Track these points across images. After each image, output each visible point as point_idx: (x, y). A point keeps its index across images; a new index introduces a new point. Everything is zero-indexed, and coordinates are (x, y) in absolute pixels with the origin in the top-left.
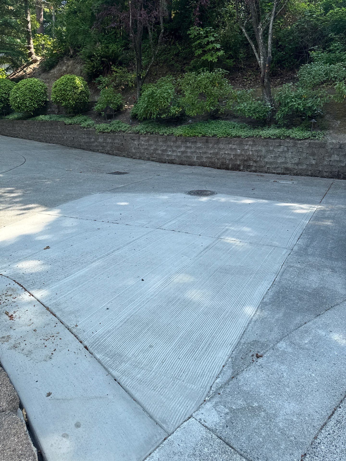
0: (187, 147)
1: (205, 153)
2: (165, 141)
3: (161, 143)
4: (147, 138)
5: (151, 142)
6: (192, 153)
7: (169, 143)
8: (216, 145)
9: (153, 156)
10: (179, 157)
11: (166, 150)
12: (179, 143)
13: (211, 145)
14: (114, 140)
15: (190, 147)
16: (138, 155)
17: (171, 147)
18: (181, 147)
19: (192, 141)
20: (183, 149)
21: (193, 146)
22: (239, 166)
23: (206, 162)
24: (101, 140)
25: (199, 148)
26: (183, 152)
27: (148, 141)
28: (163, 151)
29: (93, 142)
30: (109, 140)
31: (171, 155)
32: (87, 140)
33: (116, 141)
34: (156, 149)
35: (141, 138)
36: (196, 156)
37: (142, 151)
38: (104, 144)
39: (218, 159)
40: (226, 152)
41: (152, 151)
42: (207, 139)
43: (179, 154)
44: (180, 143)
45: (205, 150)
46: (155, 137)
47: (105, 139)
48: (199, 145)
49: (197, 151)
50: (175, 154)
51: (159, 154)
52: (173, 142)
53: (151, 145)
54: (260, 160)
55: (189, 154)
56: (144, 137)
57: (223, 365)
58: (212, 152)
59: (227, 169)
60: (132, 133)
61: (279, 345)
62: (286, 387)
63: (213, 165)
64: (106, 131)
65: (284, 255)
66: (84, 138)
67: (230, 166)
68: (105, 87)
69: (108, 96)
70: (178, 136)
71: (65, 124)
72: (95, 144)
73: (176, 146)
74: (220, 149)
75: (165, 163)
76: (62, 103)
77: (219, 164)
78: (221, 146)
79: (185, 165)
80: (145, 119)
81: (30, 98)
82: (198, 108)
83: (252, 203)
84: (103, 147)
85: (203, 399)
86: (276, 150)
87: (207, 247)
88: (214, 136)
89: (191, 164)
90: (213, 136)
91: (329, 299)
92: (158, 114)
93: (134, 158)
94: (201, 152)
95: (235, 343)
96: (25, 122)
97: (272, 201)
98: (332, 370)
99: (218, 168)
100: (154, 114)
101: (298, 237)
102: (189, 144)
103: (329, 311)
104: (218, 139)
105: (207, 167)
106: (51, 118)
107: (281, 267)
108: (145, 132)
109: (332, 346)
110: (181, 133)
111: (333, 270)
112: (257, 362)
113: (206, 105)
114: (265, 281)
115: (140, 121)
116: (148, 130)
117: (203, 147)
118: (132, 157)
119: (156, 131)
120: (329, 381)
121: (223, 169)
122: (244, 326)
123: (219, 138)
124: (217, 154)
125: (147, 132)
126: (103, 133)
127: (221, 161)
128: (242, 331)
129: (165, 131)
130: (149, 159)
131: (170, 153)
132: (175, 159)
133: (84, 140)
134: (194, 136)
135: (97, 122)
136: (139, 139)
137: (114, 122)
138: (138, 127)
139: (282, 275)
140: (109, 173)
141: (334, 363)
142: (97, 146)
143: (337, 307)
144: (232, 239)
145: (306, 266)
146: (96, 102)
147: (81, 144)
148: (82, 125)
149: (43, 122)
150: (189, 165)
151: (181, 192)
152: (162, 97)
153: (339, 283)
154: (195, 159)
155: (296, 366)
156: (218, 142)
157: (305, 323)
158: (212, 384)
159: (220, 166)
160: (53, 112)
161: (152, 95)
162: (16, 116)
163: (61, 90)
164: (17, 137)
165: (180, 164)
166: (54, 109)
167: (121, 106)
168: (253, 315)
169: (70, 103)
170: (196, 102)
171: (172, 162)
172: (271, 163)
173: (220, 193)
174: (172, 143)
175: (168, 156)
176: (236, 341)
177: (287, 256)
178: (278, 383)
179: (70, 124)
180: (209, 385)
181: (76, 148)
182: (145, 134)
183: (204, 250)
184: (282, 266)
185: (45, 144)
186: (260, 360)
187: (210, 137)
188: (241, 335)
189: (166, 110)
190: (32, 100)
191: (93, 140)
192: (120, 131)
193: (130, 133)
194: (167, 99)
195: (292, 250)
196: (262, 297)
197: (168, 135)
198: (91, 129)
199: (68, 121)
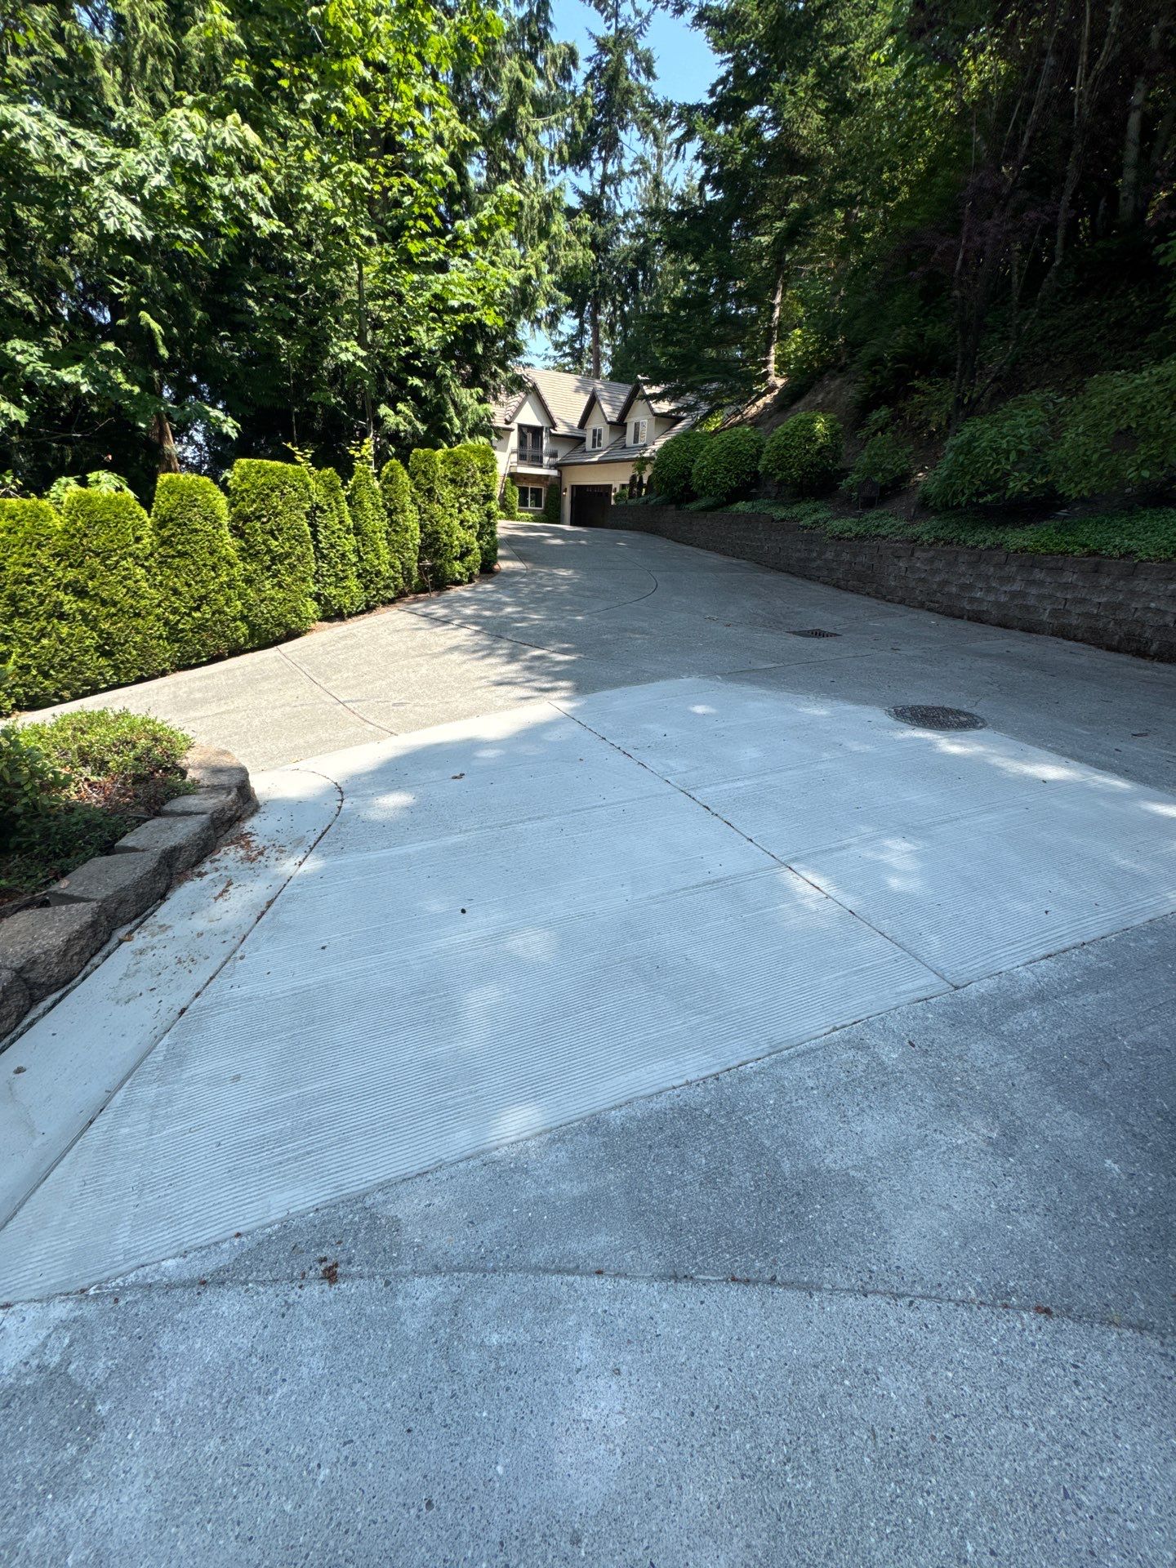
0: (1032, 583)
1: (1082, 601)
2: (975, 564)
3: (962, 568)
4: (932, 553)
5: (940, 565)
6: (1041, 597)
7: (983, 568)
8: (1122, 582)
9: (935, 599)
10: (1000, 605)
11: (971, 587)
12: (1011, 569)
13: (1107, 581)
14: (856, 555)
15: (1041, 583)
16: (900, 594)
17: (987, 578)
18: (1014, 580)
19: (1051, 565)
20: (1017, 587)
21: (1049, 580)
23: (1077, 627)
24: (829, 555)
25: (1066, 587)
26: (1014, 595)
27: (931, 560)
28: (963, 587)
29: (814, 560)
30: (846, 557)
31: (980, 601)
32: (803, 555)
33: (861, 559)
34: (946, 582)
35: (917, 554)
36: (1049, 608)
37: (912, 584)
38: (834, 565)
39: (1118, 623)
40: (1153, 605)
41: (935, 587)
42: (1099, 564)
43: (1003, 599)
44: (1014, 569)
45: (1082, 594)
46: (951, 552)
47: (838, 554)
48: (1069, 577)
49: (1058, 595)
50: (991, 598)
51: (949, 594)
52: (996, 565)
53: (937, 571)
55: (1031, 601)
56: (924, 551)
58: (1104, 600)
59: (1141, 653)
60: (901, 542)
63: (1097, 639)
64: (846, 535)
66: (799, 551)
67: (1154, 647)
68: (875, 434)
69: (876, 454)
70: (1016, 552)
71: (773, 520)
72: (814, 565)
73: (1000, 578)
74: (1133, 593)
75: (961, 617)
76: (776, 474)
77: (1117, 637)
78: (1141, 585)
79: (1012, 628)
80: (946, 506)
81: (726, 469)
82: (1101, 475)
84: (831, 570)
88: (1129, 554)
89: (1031, 629)
90: (1122, 556)
92: (972, 495)
93: (889, 601)
94: (1068, 596)
96: (709, 515)
99: (1110, 649)
100: (964, 494)
102: (1038, 575)
104: (1136, 565)
105: (1076, 641)
106: (753, 507)
108: (932, 540)
110: (1026, 543)
113: (1130, 466)
115: (935, 512)
116: (941, 534)
117: (1080, 584)
118: (884, 598)
119: (962, 537)
121: (1127, 652)
123: (1141, 561)
124: (1116, 607)
125: (938, 539)
126: (840, 539)
127: (1125, 628)
129: (987, 537)
130: (921, 606)
131: (979, 595)
132: (987, 611)
133: (798, 554)
134: (1062, 553)
135: (838, 517)
136: (912, 555)
137: (873, 514)
138: (922, 528)
140: (794, 633)
142: (819, 568)
146: (850, 469)
147: (791, 562)
148: (801, 523)
149: (739, 515)
150: (1023, 630)
151: (881, 704)
154: (1045, 617)
156: (1132, 573)
159: (1119, 642)
160: (767, 495)
162: (702, 503)
163: (778, 447)
164: (691, 544)
165: (999, 625)
166: (770, 488)
167: (906, 476)
169: (790, 475)
170: (1095, 456)
171: (977, 618)
173: (996, 726)
174: (992, 569)
175: (972, 600)
179: (783, 520)
181: (780, 570)
182: (931, 545)
185: (726, 560)
187: (1111, 557)
189: (994, 485)
190: (729, 471)
191: (815, 555)
192: (877, 536)
193: (897, 541)
194: (1008, 452)
197: (989, 548)
198: (818, 531)
199: (780, 513)
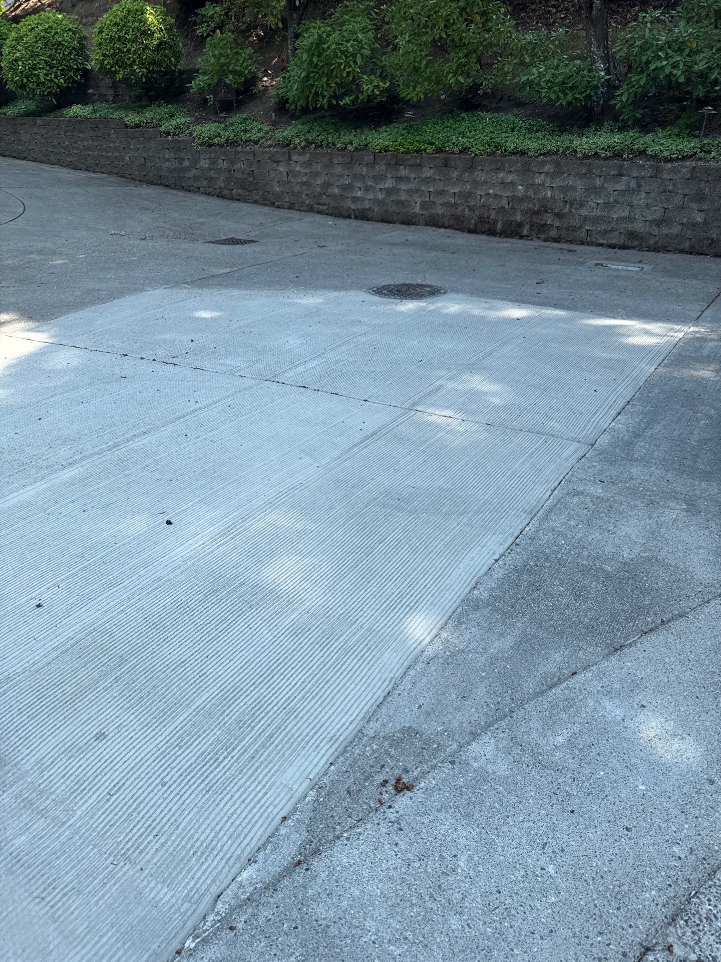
0: (400, 179)
1: (442, 193)
2: (349, 165)
3: (339, 170)
4: (307, 157)
5: (318, 167)
6: (410, 192)
7: (357, 169)
8: (466, 174)
9: (322, 201)
10: (379, 202)
11: (350, 187)
12: (381, 168)
13: (455, 174)
14: (232, 162)
15: (407, 179)
16: (288, 199)
17: (362, 178)
18: (385, 178)
19: (412, 162)
20: (389, 184)
21: (412, 175)
22: (520, 225)
23: (443, 216)
25: (428, 181)
26: (389, 192)
27: (309, 163)
28: (344, 187)
29: (188, 169)
30: (222, 164)
31: (361, 199)
32: (174, 164)
33: (239, 165)
34: (326, 185)
35: (295, 158)
36: (419, 200)
37: (297, 189)
38: (212, 174)
39: (472, 209)
40: (491, 191)
41: (318, 189)
42: (446, 160)
43: (380, 196)
44: (383, 167)
45: (440, 186)
46: (324, 155)
47: (213, 162)
48: (428, 173)
49: (423, 188)
50: (370, 196)
51: (333, 196)
52: (367, 165)
53: (316, 174)
54: (570, 212)
55: (403, 197)
56: (300, 154)
57: (282, 814)
58: (457, 190)
59: (492, 233)
60: (274, 146)
61: (475, 748)
62: (452, 913)
63: (458, 224)
64: (216, 141)
65: (567, 459)
66: (168, 160)
67: (499, 226)
68: (214, 31)
69: (221, 55)
70: (380, 152)
71: (126, 126)
72: (191, 174)
73: (374, 177)
74: (475, 183)
75: (349, 217)
76: (116, 72)
77: (473, 221)
78: (480, 176)
79: (394, 223)
80: (305, 111)
81: (46, 62)
82: (429, 79)
83: (524, 318)
84: (210, 179)
85: (176, 945)
86: (609, 186)
87: (374, 433)
88: (465, 150)
89: (409, 221)
90: (461, 152)
91: (662, 595)
92: (331, 97)
93: (278, 207)
94: (431, 190)
95: (346, 733)
96: (39, 121)
97: (577, 314)
98: (617, 851)
99: (471, 231)
100: (324, 97)
101: (618, 410)
102: (403, 172)
103: (652, 637)
104: (473, 158)
105: (445, 228)
106: (95, 111)
107: (549, 493)
108: (304, 143)
109: (634, 761)
110: (387, 143)
111: (692, 506)
112: (390, 807)
113: (448, 73)
114: (494, 534)
115: (294, 117)
116: (310, 137)
117: (437, 177)
118: (273, 204)
119: (330, 139)
120: (595, 896)
121: (483, 233)
122: (392, 675)
123: (476, 155)
124: (469, 195)
125: (309, 143)
126: (210, 146)
127: (477, 213)
128: (380, 694)
129: (350, 138)
130: (310, 209)
131: (359, 194)
132: (370, 209)
133: (168, 164)
134: (416, 151)
135: (199, 121)
136: (290, 159)
137: (235, 118)
138: (290, 131)
139: (546, 518)
140: (212, 242)
141: (627, 824)
142: (196, 178)
143: (678, 624)
144: (444, 413)
145: (619, 494)
146: (197, 71)
147: (162, 173)
148: (162, 129)
149: (79, 121)
150: (403, 223)
151: (359, 287)
152: (342, 52)
153: (700, 547)
154: (417, 209)
155: (505, 829)
156: (471, 166)
157: (575, 673)
158: (224, 885)
159: (476, 225)
160: (103, 98)
161: (318, 47)
162: (22, 106)
163: (112, 39)
164: (25, 158)
165: (382, 221)
166: (104, 90)
167: (253, 80)
168: (428, 639)
169: (133, 73)
170: (424, 63)
171: (363, 216)
172: (596, 220)
173: (455, 290)
174: (365, 169)
175: (355, 200)
176: (351, 727)
177: (574, 461)
178: (431, 896)
179: (138, 126)
180: (214, 890)
181: (150, 183)
182: (304, 148)
183: (362, 442)
184: (553, 491)
185: (83, 174)
186: (403, 802)
187: (453, 153)
188: (374, 707)
189: (350, 86)
190: (52, 67)
191: (187, 163)
192: (248, 140)
193: (270, 146)
194: (354, 56)
195: (592, 445)
196: (473, 582)
197: (356, 149)
198: (182, 137)
199: (132, 118)
